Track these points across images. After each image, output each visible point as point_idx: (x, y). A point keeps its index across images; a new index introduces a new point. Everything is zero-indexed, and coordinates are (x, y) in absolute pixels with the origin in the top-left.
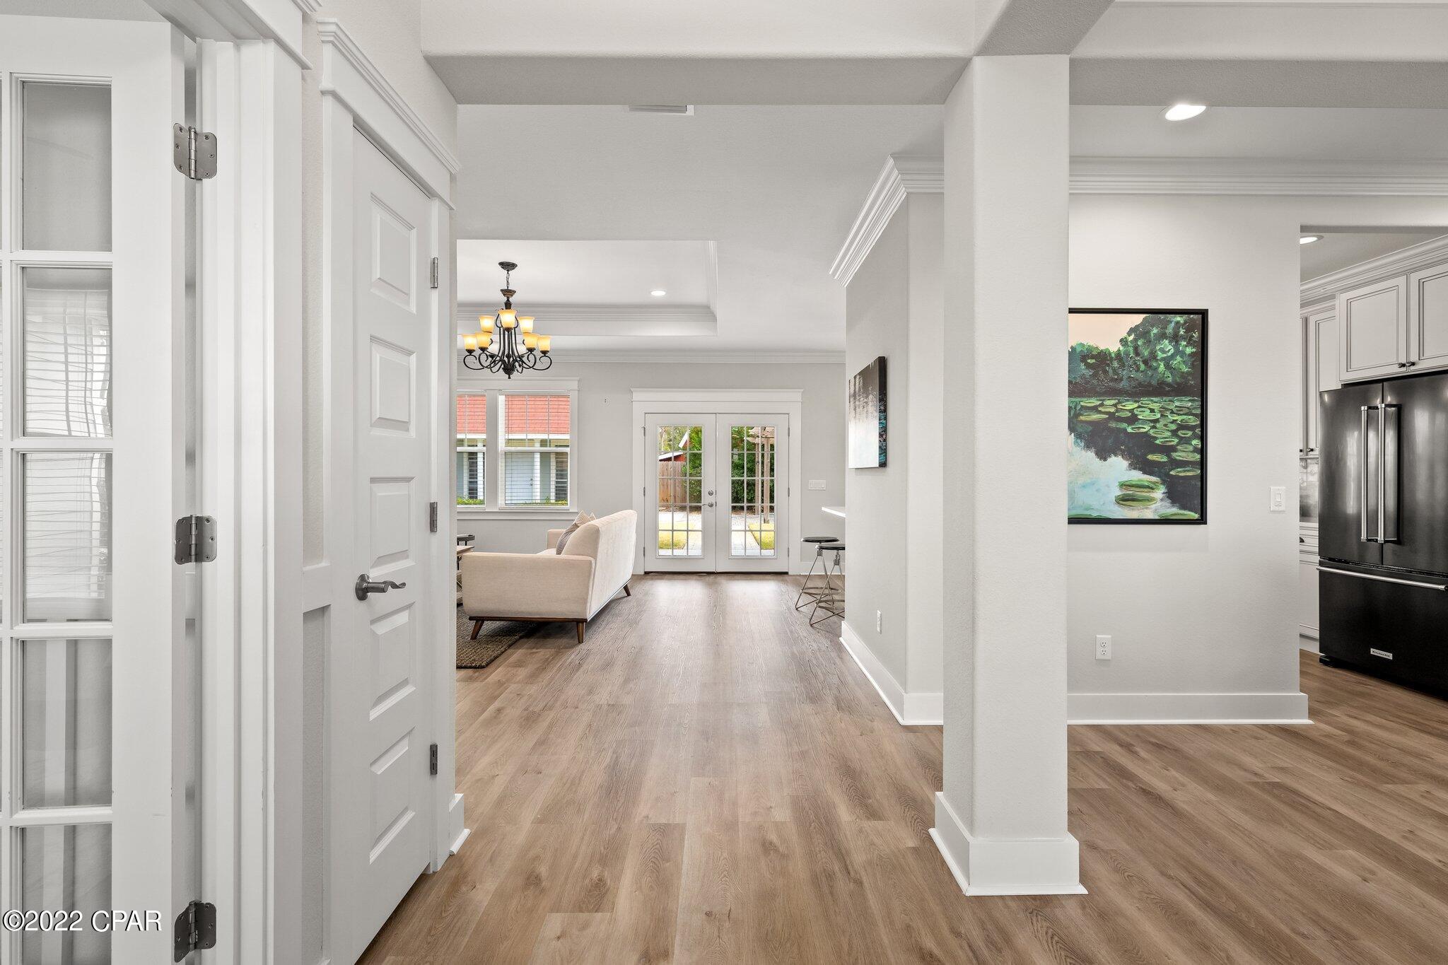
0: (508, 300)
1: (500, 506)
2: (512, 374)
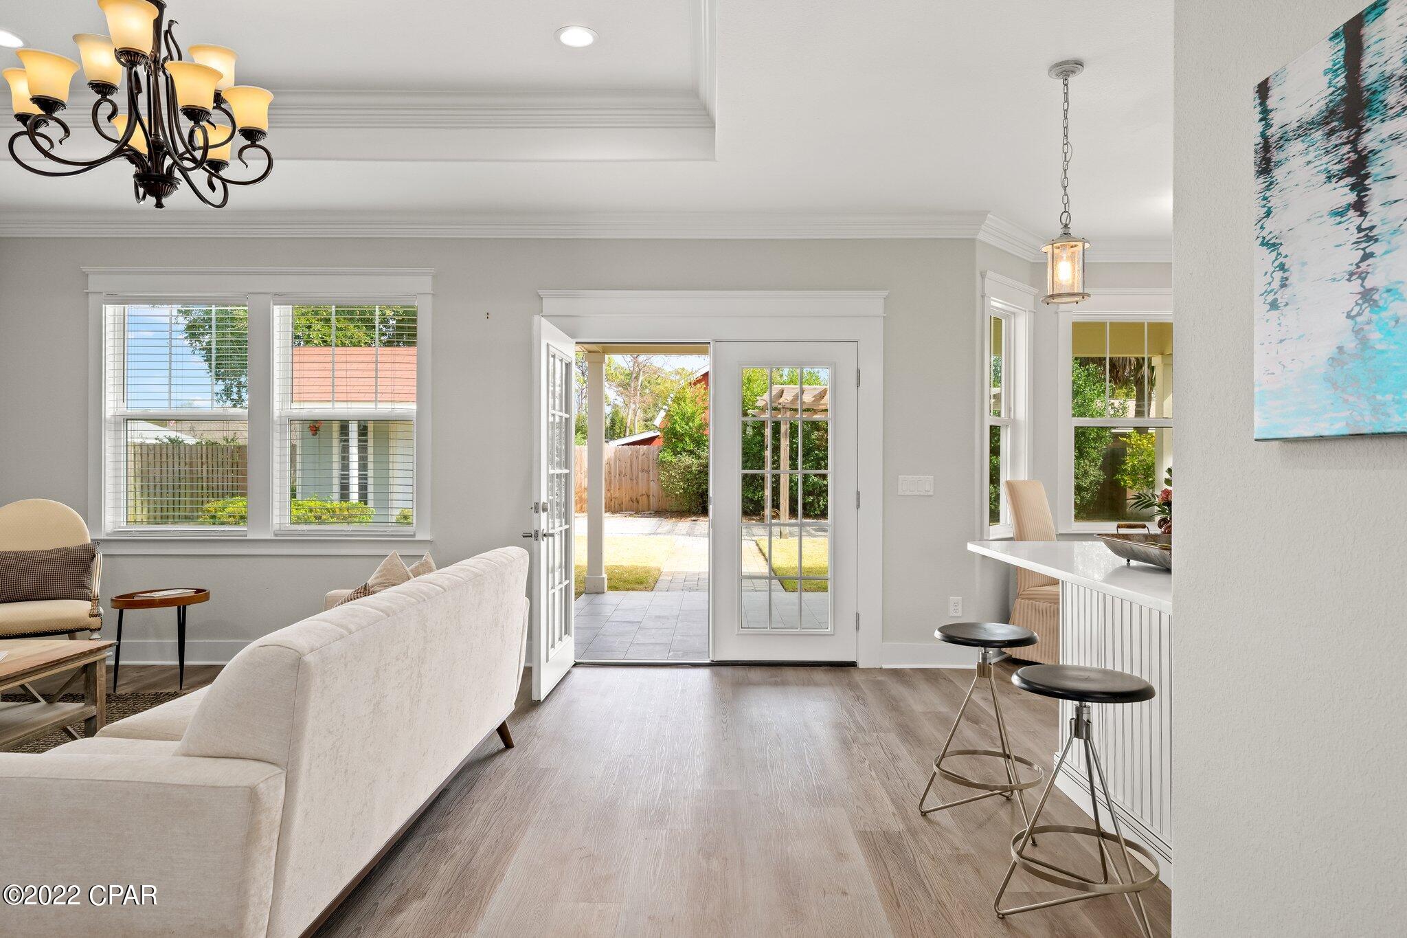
1: (276, 527)
2: (167, 195)
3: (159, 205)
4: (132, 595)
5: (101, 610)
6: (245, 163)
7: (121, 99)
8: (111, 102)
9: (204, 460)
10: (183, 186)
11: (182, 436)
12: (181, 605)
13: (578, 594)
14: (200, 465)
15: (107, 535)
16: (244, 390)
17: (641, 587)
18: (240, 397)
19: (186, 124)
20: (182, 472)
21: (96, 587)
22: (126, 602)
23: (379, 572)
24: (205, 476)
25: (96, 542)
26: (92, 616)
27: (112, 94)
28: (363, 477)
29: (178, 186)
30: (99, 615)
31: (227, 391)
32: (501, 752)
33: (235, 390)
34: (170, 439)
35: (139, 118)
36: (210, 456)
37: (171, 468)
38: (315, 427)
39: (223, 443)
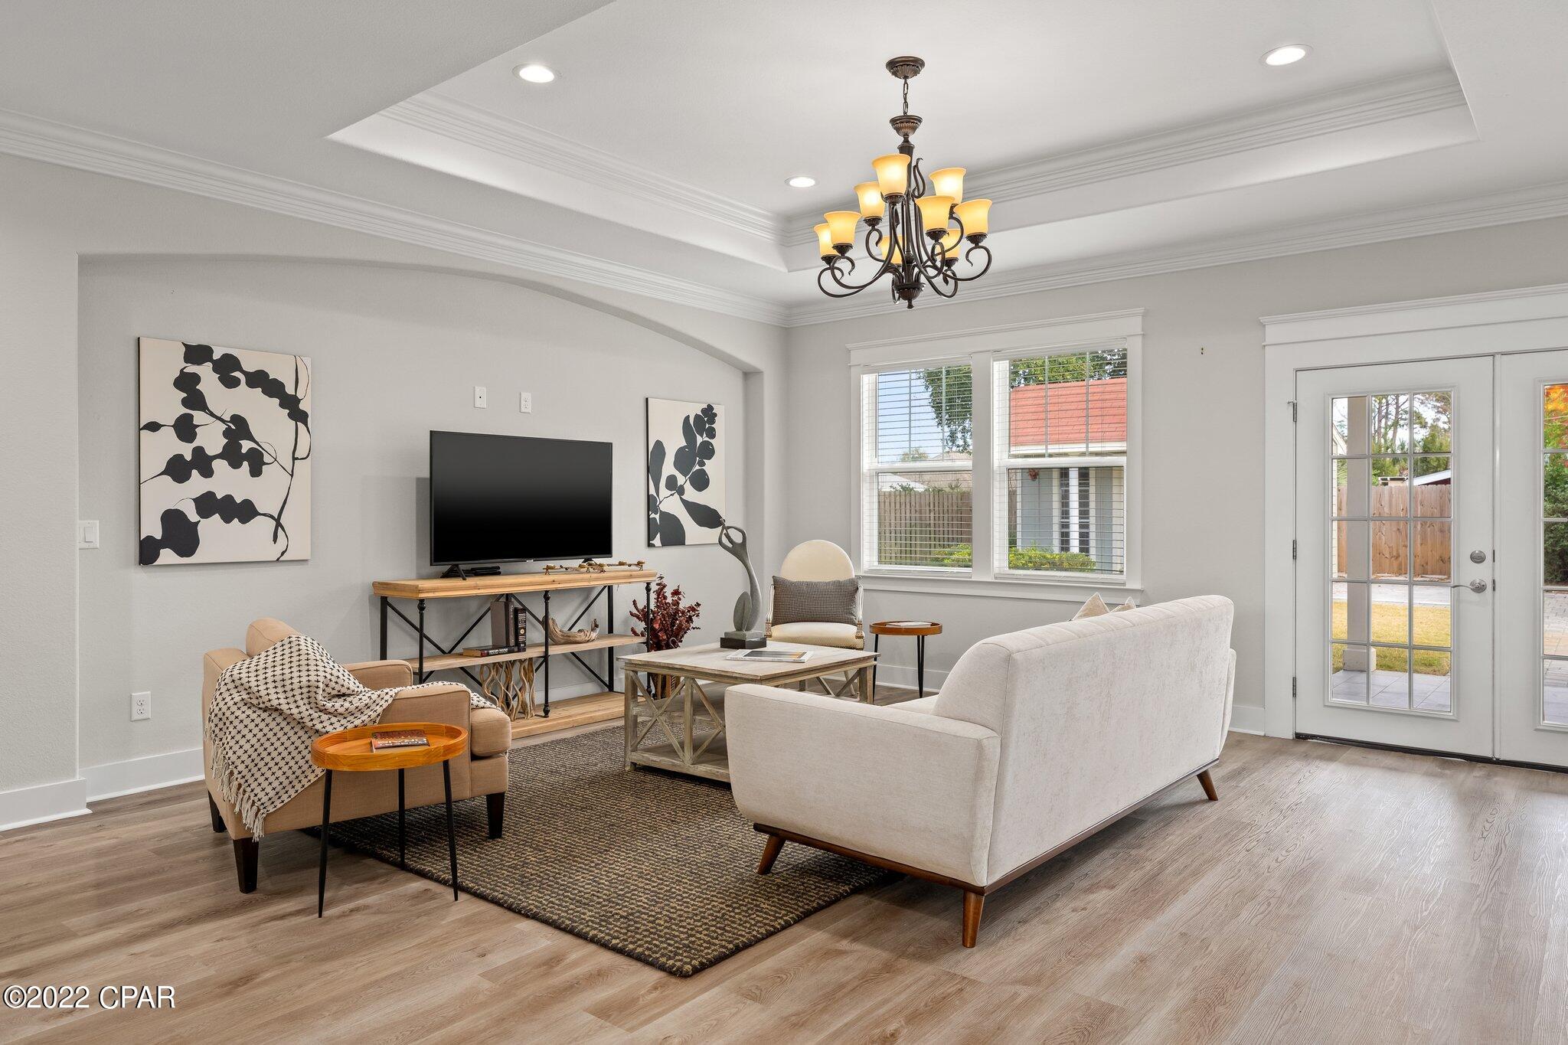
0: (906, 141)
1: (996, 571)
2: (915, 297)
3: (910, 306)
4: (885, 624)
5: (864, 634)
6: (970, 262)
7: (884, 227)
8: (877, 230)
9: (932, 507)
10: (926, 288)
11: (912, 485)
12: (920, 634)
13: (1336, 670)
14: (928, 512)
15: (865, 572)
16: (968, 435)
17: (1430, 669)
18: (965, 442)
19: (929, 242)
20: (913, 519)
21: (860, 614)
22: (881, 629)
23: (1083, 611)
24: (932, 522)
25: (859, 577)
26: (857, 637)
27: (878, 224)
28: (1084, 526)
29: (923, 289)
30: (861, 637)
31: (953, 437)
32: (1202, 802)
33: (959, 435)
34: (902, 487)
35: (897, 242)
36: (936, 504)
37: (903, 515)
38: (1034, 473)
39: (948, 490)
